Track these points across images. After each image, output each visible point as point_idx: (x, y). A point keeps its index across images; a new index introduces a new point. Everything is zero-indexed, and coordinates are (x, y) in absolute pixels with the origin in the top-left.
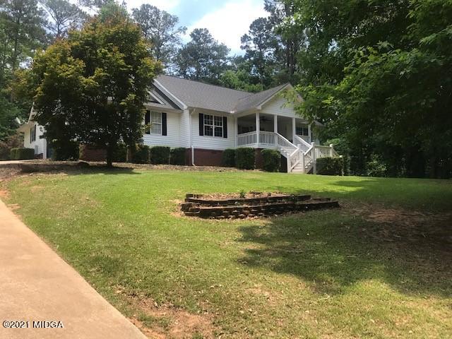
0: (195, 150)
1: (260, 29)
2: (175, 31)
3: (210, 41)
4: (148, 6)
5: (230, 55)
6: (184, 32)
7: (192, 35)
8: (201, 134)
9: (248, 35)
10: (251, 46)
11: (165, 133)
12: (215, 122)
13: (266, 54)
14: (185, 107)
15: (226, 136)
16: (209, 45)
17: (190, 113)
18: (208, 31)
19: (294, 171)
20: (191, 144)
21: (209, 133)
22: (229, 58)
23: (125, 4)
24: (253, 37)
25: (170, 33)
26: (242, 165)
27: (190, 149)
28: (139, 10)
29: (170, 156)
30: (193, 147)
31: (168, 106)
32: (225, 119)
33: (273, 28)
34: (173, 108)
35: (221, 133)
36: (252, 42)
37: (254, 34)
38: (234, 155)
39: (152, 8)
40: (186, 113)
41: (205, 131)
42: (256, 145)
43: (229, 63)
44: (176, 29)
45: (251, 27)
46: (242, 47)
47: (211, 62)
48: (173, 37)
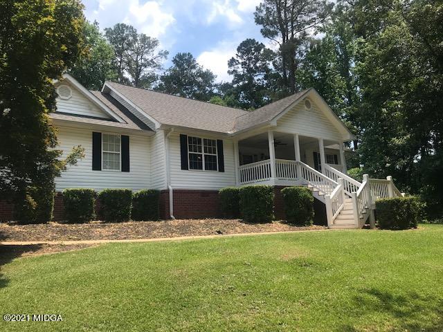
0: (174, 191)
1: (248, 52)
2: (155, 55)
3: (194, 67)
4: (123, 25)
5: (217, 81)
6: (166, 57)
7: (175, 61)
8: (184, 167)
9: (235, 58)
10: (239, 70)
11: (126, 168)
12: (205, 148)
13: (256, 78)
14: (158, 126)
15: (222, 170)
16: (194, 71)
17: (166, 135)
18: (191, 56)
19: (337, 222)
20: (169, 183)
21: (196, 165)
22: (216, 85)
23: (96, 23)
24: (240, 61)
25: (149, 57)
26: (253, 217)
27: (167, 192)
28: (113, 29)
29: (131, 207)
30: (171, 188)
31: (132, 125)
32: (220, 143)
33: (262, 50)
34: (138, 128)
35: (215, 164)
36: (240, 66)
37: (242, 57)
38: (239, 199)
39: (127, 27)
40: (160, 135)
41: (190, 162)
42: (271, 182)
43: (216, 91)
44: (156, 53)
45: (239, 49)
46: (229, 72)
47: (196, 89)
48: (154, 63)
